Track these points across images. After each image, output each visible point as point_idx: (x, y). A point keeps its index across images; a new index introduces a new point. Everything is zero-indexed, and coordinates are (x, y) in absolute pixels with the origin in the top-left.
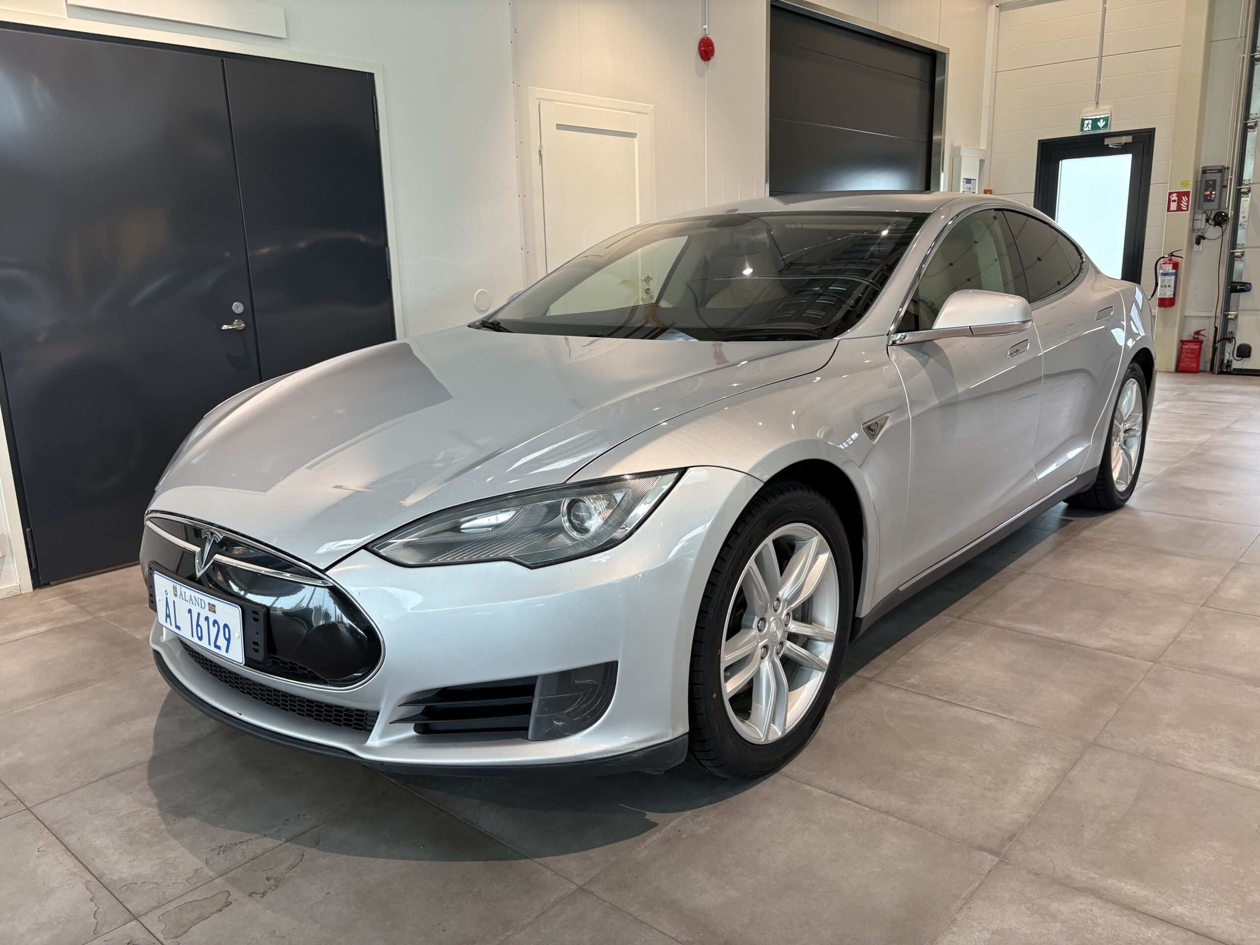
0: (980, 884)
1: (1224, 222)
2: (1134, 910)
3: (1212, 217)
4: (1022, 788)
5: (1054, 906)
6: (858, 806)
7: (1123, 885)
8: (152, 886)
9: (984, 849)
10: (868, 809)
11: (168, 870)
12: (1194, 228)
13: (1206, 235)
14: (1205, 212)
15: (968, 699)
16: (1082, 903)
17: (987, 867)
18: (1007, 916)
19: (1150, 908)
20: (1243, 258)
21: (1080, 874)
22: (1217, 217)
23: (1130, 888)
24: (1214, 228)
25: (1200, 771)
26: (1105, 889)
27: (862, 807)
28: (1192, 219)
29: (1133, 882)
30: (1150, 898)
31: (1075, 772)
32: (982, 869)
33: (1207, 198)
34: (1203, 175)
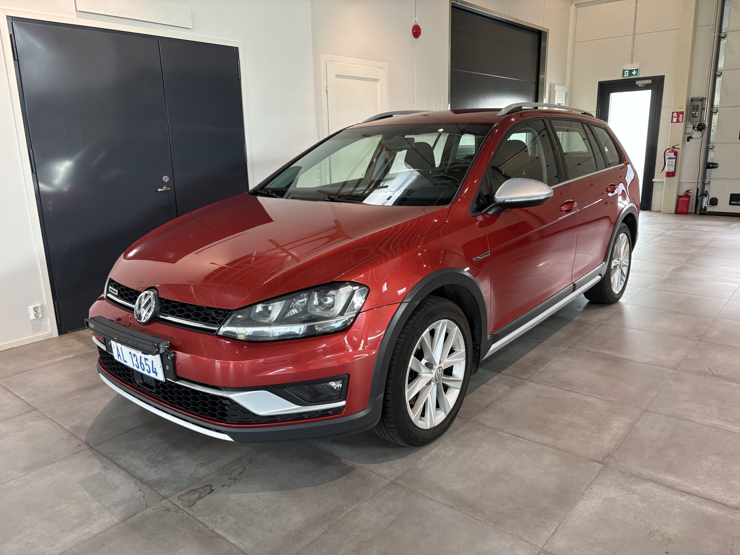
0: (595, 478)
1: (703, 129)
2: (674, 488)
3: (696, 126)
4: (612, 432)
5: (633, 487)
6: (528, 442)
7: (667, 477)
8: (170, 483)
9: (596, 461)
10: (533, 443)
11: (176, 475)
12: (686, 132)
13: (693, 136)
14: (693, 124)
15: (579, 389)
16: (648, 486)
17: (598, 470)
18: (610, 492)
19: (681, 488)
20: (713, 150)
21: (645, 472)
22: (699, 126)
23: (670, 478)
24: (698, 132)
25: (702, 423)
26: (658, 479)
27: (530, 442)
28: (685, 127)
29: (672, 476)
30: (681, 483)
31: (637, 424)
32: (595, 470)
33: (694, 116)
34: (692, 102)
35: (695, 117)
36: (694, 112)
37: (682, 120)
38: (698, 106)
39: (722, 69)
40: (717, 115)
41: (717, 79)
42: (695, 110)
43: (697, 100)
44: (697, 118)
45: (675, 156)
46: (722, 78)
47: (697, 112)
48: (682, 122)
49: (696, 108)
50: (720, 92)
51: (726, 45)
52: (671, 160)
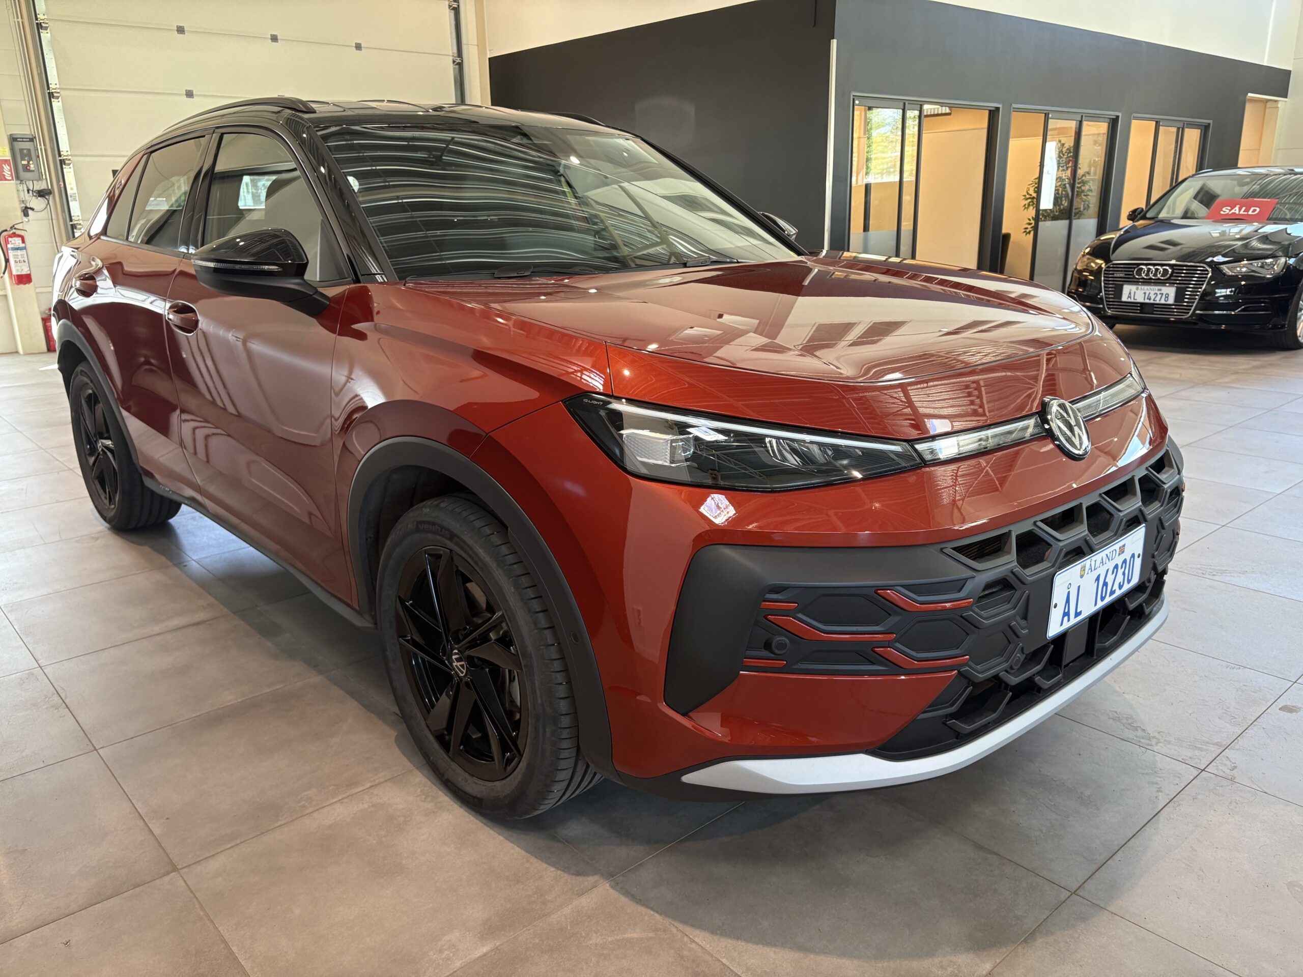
13: (32, 207)
14: (25, 183)
24: (37, 200)
33: (26, 168)
34: (15, 143)
35: (29, 171)
36: (24, 162)
37: (11, 175)
38: (29, 150)
39: (58, 86)
40: (70, 168)
41: (53, 103)
42: (26, 158)
43: (24, 140)
44: (33, 173)
45: (23, 245)
46: (62, 102)
47: (31, 162)
48: (13, 179)
49: (27, 154)
50: (65, 126)
51: (52, 42)
52: (19, 251)
